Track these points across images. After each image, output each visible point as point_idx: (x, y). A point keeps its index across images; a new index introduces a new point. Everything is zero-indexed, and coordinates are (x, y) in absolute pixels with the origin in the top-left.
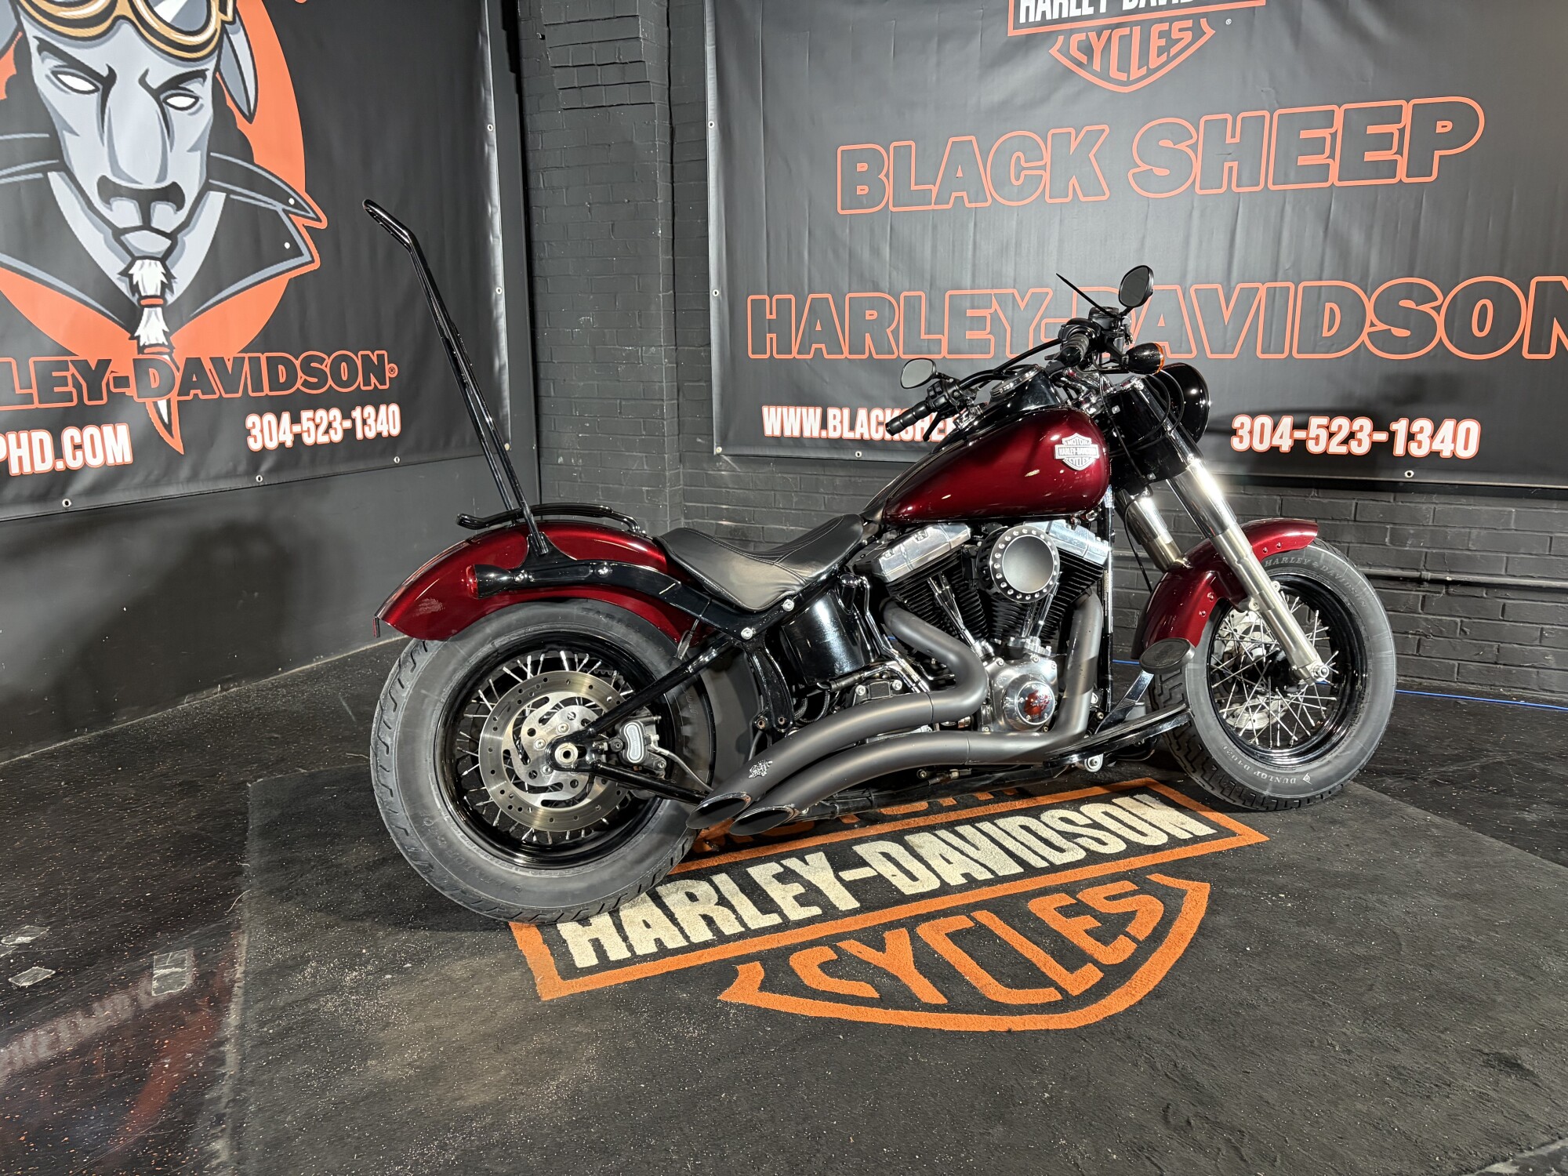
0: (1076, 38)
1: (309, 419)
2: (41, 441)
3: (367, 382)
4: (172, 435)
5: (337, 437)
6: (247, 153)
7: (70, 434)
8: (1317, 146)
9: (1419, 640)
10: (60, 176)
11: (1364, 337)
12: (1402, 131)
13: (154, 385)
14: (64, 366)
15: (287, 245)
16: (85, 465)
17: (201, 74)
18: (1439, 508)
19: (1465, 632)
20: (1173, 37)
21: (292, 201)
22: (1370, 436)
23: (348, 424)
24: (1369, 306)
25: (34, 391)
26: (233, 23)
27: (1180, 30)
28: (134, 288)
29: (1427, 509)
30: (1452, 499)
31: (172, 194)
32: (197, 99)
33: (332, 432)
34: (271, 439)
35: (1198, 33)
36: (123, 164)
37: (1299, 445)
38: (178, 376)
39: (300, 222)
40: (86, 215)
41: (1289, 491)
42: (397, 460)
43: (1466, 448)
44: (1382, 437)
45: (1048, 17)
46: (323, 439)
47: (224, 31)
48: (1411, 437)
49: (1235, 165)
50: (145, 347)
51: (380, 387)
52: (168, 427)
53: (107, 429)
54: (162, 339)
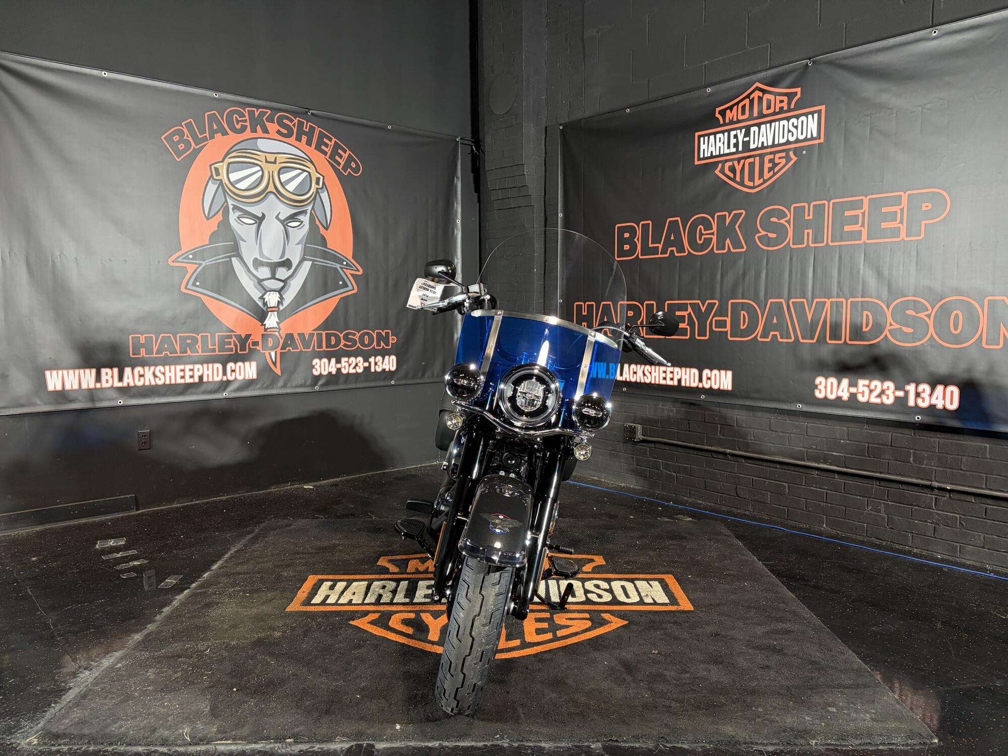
0: (727, 165)
1: (345, 362)
2: (218, 368)
3: (379, 345)
4: (276, 367)
5: (360, 370)
6: (324, 242)
7: (230, 365)
8: (854, 220)
9: (935, 527)
10: (238, 260)
11: (886, 332)
12: (902, 210)
13: (270, 345)
14: (230, 337)
15: (341, 283)
16: (236, 379)
17: (305, 212)
18: (942, 441)
19: (962, 524)
20: (776, 162)
21: (345, 263)
22: (894, 393)
23: (366, 364)
24: (889, 314)
25: (217, 347)
26: (322, 188)
27: (780, 158)
28: (265, 304)
29: (934, 442)
30: (949, 436)
31: (287, 264)
32: (302, 222)
33: (357, 368)
34: (325, 370)
35: (788, 159)
36: (265, 252)
37: (853, 396)
38: (282, 341)
39: (348, 272)
40: (247, 274)
41: (852, 425)
42: (393, 382)
43: (951, 403)
44: (900, 394)
45: (714, 154)
46: (353, 371)
47: (317, 192)
48: (918, 395)
49: (810, 231)
50: (267, 328)
51: (386, 347)
52: (275, 364)
53: (247, 364)
54: (276, 325)
